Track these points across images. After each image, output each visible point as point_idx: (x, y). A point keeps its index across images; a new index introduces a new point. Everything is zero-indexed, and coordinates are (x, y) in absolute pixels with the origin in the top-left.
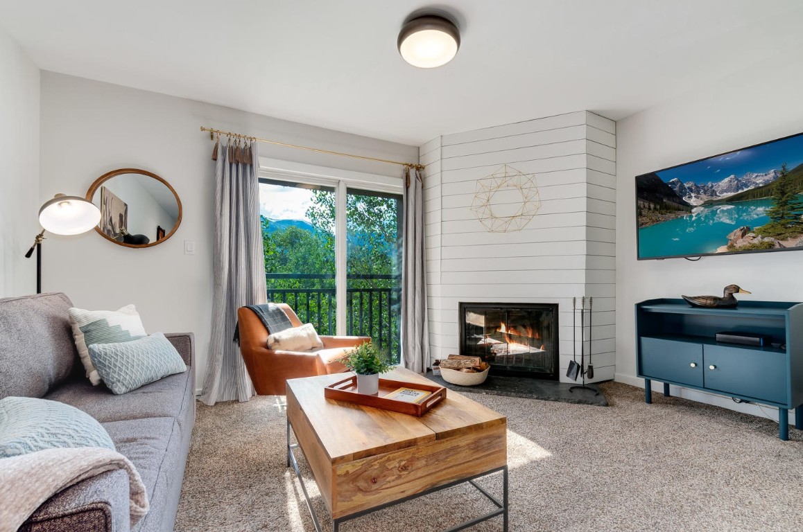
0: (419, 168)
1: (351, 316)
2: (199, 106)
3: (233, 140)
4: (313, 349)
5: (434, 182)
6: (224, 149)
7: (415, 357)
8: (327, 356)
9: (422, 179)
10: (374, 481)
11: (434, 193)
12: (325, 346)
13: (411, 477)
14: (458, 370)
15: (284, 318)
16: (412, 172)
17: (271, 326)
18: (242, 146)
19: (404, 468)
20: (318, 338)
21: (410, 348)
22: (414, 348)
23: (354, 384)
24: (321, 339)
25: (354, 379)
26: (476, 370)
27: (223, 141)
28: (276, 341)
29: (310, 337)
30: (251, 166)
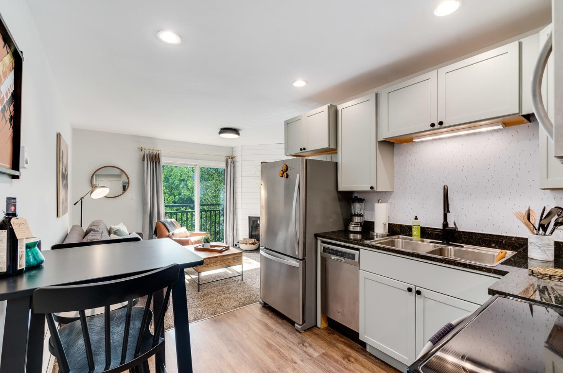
0: (233, 158)
1: (202, 220)
2: (136, 138)
3: (151, 152)
4: (186, 237)
5: (238, 164)
6: (147, 155)
7: (230, 240)
8: (193, 239)
9: (233, 163)
10: (208, 265)
11: (239, 169)
12: (191, 236)
13: (217, 264)
14: (246, 244)
15: (174, 225)
16: (229, 160)
17: (170, 229)
18: (155, 153)
19: (215, 262)
20: (188, 233)
21: (228, 236)
22: (230, 236)
23: (203, 246)
24: (190, 233)
25: (203, 245)
26: (253, 244)
27: (147, 152)
28: (173, 234)
29: (185, 233)
30: (159, 162)
